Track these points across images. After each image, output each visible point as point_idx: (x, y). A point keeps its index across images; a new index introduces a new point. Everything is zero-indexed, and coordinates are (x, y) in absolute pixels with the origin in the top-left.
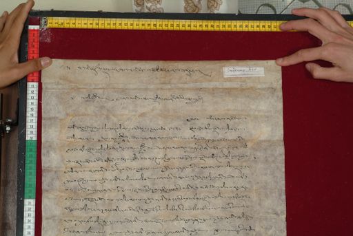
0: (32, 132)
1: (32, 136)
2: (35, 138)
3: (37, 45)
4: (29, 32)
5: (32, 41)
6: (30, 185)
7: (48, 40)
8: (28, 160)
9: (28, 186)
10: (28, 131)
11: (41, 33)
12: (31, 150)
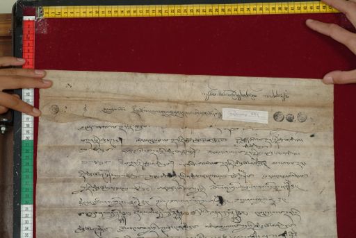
0: (28, 132)
1: (28, 135)
2: (31, 138)
3: (32, 37)
4: (24, 24)
5: (27, 33)
6: (27, 190)
7: (45, 31)
8: (24, 162)
9: (24, 190)
10: (24, 130)
11: (36, 23)
12: (27, 151)
